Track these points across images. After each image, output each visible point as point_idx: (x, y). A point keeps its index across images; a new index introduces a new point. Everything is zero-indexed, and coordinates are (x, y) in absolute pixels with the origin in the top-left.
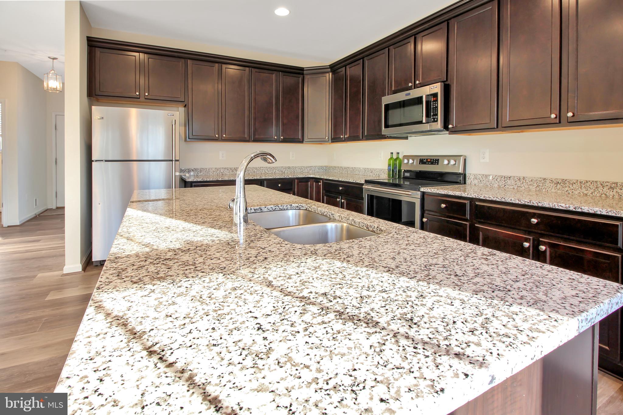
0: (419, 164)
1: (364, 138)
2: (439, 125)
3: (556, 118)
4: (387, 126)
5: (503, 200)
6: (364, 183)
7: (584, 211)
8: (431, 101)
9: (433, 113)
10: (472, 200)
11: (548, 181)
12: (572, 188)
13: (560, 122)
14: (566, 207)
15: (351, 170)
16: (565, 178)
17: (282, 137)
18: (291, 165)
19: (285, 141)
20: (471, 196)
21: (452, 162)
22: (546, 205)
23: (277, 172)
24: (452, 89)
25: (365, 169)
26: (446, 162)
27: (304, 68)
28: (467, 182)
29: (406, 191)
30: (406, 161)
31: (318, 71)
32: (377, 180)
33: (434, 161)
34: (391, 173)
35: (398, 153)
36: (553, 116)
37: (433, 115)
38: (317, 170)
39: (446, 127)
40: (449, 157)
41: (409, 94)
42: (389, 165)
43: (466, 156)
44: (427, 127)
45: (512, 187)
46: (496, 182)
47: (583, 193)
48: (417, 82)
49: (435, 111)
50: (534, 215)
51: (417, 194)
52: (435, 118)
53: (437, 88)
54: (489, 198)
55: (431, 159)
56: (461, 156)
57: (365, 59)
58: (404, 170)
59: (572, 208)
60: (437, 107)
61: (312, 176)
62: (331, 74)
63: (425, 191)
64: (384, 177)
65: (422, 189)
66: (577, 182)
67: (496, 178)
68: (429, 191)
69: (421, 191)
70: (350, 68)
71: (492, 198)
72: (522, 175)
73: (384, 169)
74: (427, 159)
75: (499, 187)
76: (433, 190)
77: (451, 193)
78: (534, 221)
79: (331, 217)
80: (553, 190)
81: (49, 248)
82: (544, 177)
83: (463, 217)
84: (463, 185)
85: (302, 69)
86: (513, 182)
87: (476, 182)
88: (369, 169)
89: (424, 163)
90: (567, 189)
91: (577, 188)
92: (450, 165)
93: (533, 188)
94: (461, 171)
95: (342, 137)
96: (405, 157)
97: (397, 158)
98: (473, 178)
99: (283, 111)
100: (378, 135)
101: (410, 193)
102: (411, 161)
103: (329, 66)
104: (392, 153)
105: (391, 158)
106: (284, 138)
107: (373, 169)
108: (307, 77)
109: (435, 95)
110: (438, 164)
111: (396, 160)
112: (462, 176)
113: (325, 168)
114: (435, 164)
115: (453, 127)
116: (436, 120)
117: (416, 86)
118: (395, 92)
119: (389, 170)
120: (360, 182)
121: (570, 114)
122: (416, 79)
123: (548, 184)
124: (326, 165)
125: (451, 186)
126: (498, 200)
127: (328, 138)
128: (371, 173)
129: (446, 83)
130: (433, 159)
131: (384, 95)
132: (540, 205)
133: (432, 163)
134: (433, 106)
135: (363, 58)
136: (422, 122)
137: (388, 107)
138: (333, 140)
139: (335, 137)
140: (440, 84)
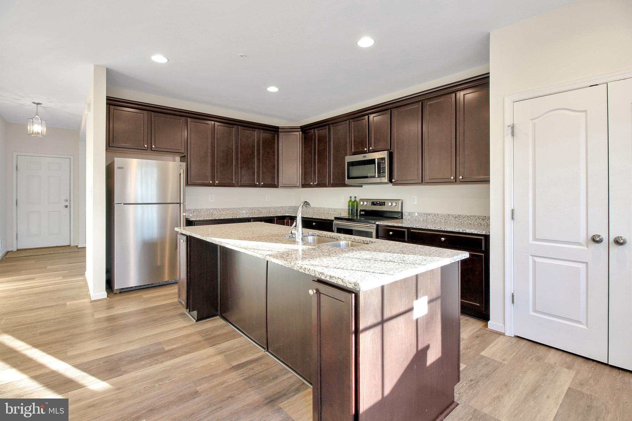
0: (372, 205)
1: (330, 185)
2: (386, 180)
3: (454, 179)
4: (349, 178)
5: (426, 228)
6: (334, 219)
7: (467, 232)
8: (380, 163)
9: (382, 171)
10: (408, 229)
11: (451, 216)
12: (464, 220)
13: (456, 181)
14: (458, 231)
15: (317, 209)
16: (460, 214)
17: (262, 183)
18: (267, 206)
19: (265, 186)
20: (408, 226)
21: (394, 204)
22: (449, 230)
23: (256, 211)
24: (394, 155)
25: (329, 209)
26: (390, 204)
27: (279, 127)
28: (403, 218)
29: (366, 225)
30: (362, 203)
31: (291, 130)
32: (344, 217)
33: (382, 203)
34: (351, 212)
35: (355, 197)
36: (452, 178)
37: (382, 173)
38: (287, 209)
39: (390, 181)
40: (392, 200)
41: (365, 157)
42: (349, 206)
43: (402, 200)
44: (378, 180)
45: (431, 220)
46: (422, 217)
47: (469, 223)
48: (371, 148)
49: (384, 170)
50: (443, 236)
51: (373, 226)
54: (419, 227)
55: (380, 202)
56: (400, 200)
57: (330, 125)
58: (360, 210)
59: (461, 231)
60: (385, 167)
61: (288, 215)
62: (301, 133)
63: (379, 224)
64: (345, 215)
65: (377, 223)
66: (466, 217)
67: (421, 215)
68: (382, 224)
69: (376, 224)
70: (318, 131)
71: (420, 227)
72: (436, 212)
73: (345, 209)
74: (377, 202)
75: (423, 221)
76: (384, 223)
77: (396, 225)
78: (443, 239)
79: (338, 238)
80: (454, 222)
81: (52, 283)
82: (449, 214)
83: (404, 240)
84: (401, 220)
85: (278, 128)
86: (431, 217)
87: (409, 217)
88: (333, 209)
89: (375, 205)
90: (461, 221)
91: (466, 220)
92: (392, 206)
93: (443, 221)
94: (399, 210)
95: (311, 183)
96: (361, 200)
97: (355, 201)
98: (407, 215)
99: (262, 162)
100: (342, 184)
101: (369, 226)
102: (365, 203)
103: (300, 127)
104: (351, 197)
105: (350, 201)
106: (264, 184)
107: (335, 209)
108: (281, 135)
109: (383, 159)
110: (384, 206)
111: (354, 202)
112: (400, 213)
113: (293, 208)
114: (382, 206)
115: (395, 181)
116: (384, 176)
117: (370, 152)
118: (355, 154)
119: (349, 210)
120: (330, 219)
121: (461, 177)
122: (369, 146)
123: (451, 218)
124: (294, 205)
125: (394, 220)
126: (423, 228)
127: (299, 184)
128: (334, 212)
129: (390, 151)
130: (381, 202)
131: (346, 155)
132: (446, 230)
133: (380, 205)
134: (382, 166)
135: (329, 125)
136: (376, 177)
137: (349, 164)
138: (303, 186)
139: (305, 182)
140: (387, 152)
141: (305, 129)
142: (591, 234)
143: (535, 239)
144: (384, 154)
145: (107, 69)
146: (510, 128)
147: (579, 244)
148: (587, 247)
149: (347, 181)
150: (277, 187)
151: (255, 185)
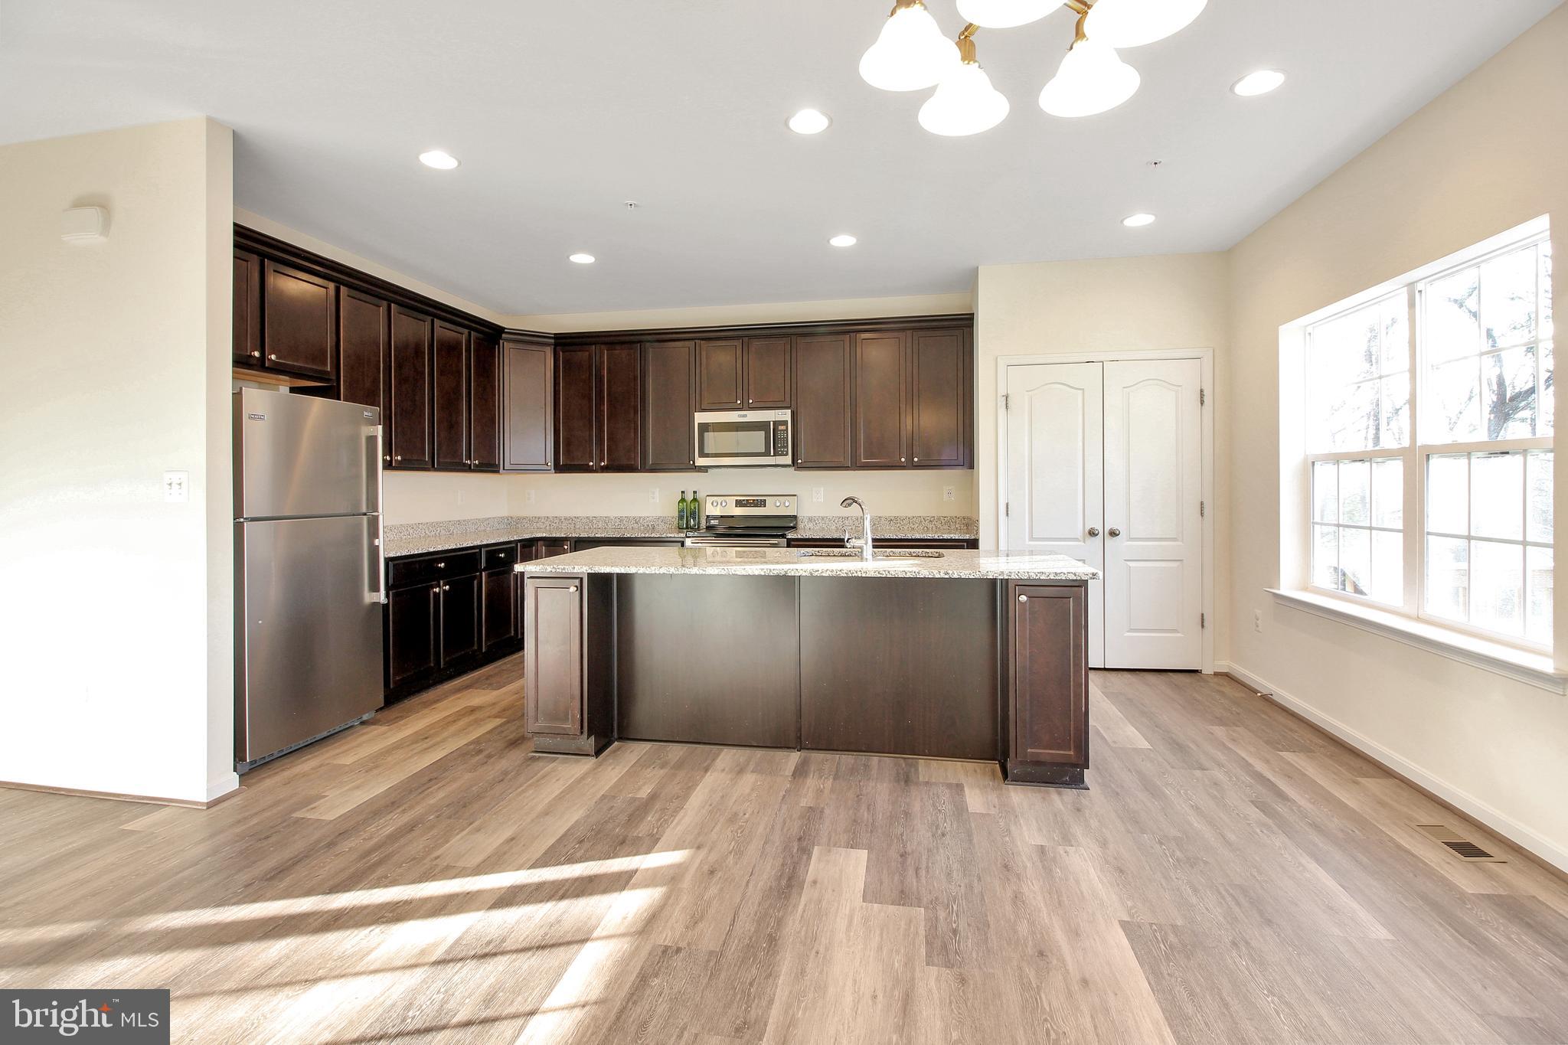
0: (736, 506)
1: (642, 469)
2: (787, 460)
3: (905, 461)
4: (702, 455)
8: (778, 430)
9: (782, 444)
13: (907, 465)
17: (476, 462)
21: (785, 503)
24: (799, 418)
25: (621, 519)
26: (777, 503)
27: (501, 327)
28: (799, 526)
31: (530, 340)
33: (759, 503)
34: (684, 522)
35: (695, 492)
36: (902, 460)
37: (781, 447)
39: (794, 462)
41: (745, 416)
42: (680, 510)
44: (770, 460)
48: (750, 401)
49: (784, 442)
52: (784, 451)
55: (754, 500)
56: (795, 495)
57: (646, 345)
58: (706, 516)
60: (787, 438)
62: (556, 349)
67: (834, 519)
69: (788, 539)
70: (608, 350)
74: (748, 500)
75: (837, 529)
85: (499, 329)
88: (631, 518)
89: (741, 505)
92: (777, 506)
94: (795, 513)
95: (588, 464)
98: (806, 521)
99: (475, 410)
102: (723, 503)
103: (555, 334)
104: (685, 493)
105: (683, 500)
107: (640, 518)
108: (509, 347)
109: (784, 423)
110: (763, 507)
111: (692, 501)
114: (758, 506)
115: (801, 462)
116: (785, 453)
117: (748, 406)
118: (710, 407)
119: (680, 517)
121: (915, 459)
129: (797, 409)
130: (759, 500)
133: (753, 505)
134: (781, 436)
135: (640, 342)
136: (767, 454)
137: (705, 428)
138: (559, 468)
139: (568, 461)
140: (789, 412)
141: (567, 344)
142: (1088, 528)
143: (1032, 538)
144: (786, 415)
146: (1005, 398)
147: (1076, 539)
148: (1084, 542)
149: (700, 462)
150: (497, 472)
151: (465, 465)
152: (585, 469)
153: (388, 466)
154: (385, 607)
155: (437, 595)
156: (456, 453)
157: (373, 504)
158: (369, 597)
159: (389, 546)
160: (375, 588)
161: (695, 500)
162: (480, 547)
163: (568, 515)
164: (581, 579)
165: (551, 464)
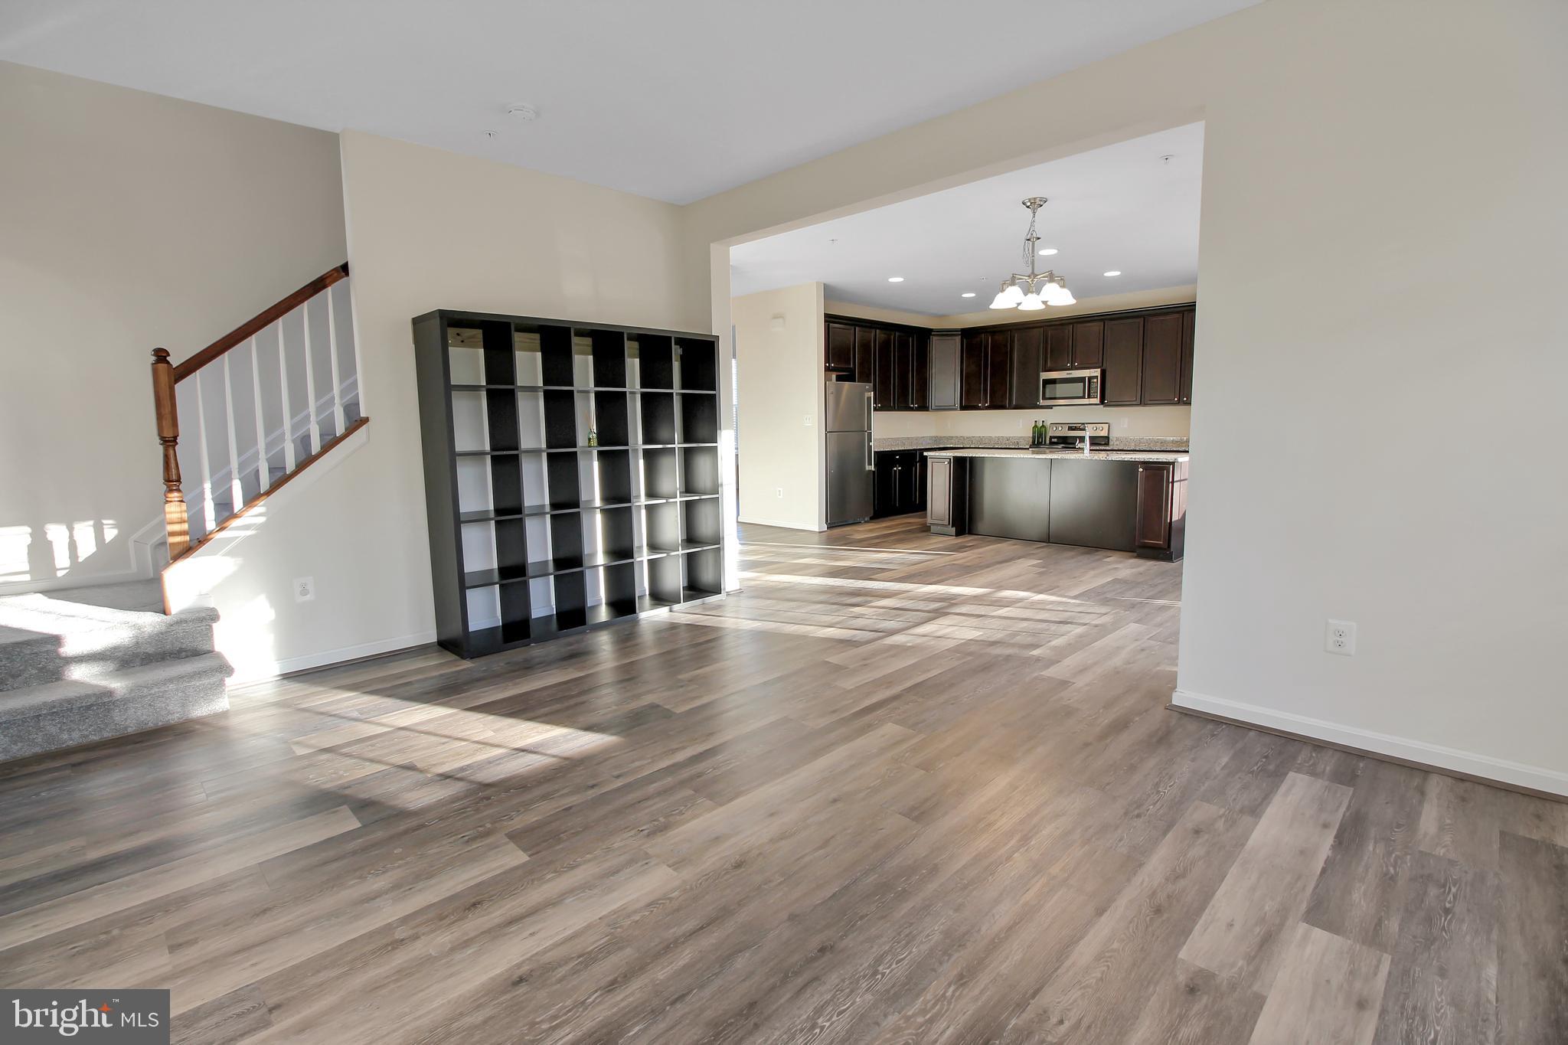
0: (1067, 430)
1: (1009, 408)
2: (1097, 401)
3: (1177, 400)
4: (1044, 398)
8: (1090, 381)
13: (1179, 403)
17: (916, 405)
21: (1100, 428)
24: (1108, 373)
25: (999, 438)
27: (933, 329)
28: (1110, 443)
30: (1052, 429)
31: (947, 333)
34: (1037, 440)
35: (1043, 422)
36: (1175, 399)
37: (1093, 393)
39: (1102, 402)
41: (1071, 374)
42: (1034, 433)
43: (1111, 424)
44: (1086, 401)
46: (1133, 442)
48: (1075, 364)
49: (1095, 390)
52: (1095, 395)
53: (1097, 372)
56: (1108, 423)
57: (1014, 331)
58: (1051, 436)
60: (1096, 386)
62: (959, 337)
70: (991, 336)
74: (1077, 427)
85: (931, 330)
86: (1145, 441)
87: (1118, 442)
89: (1072, 430)
93: (1158, 444)
94: (1105, 435)
95: (980, 405)
96: (1051, 423)
98: (1114, 440)
102: (1058, 429)
103: (958, 330)
104: (1037, 421)
105: (1036, 426)
106: (918, 406)
107: (1009, 437)
108: (934, 339)
109: (1095, 377)
112: (1106, 439)
115: (1107, 402)
117: (1074, 368)
118: (1053, 369)
122: (1074, 362)
123: (1168, 441)
128: (1006, 441)
129: (1104, 368)
131: (1039, 371)
134: (1093, 385)
135: (1010, 330)
136: (1084, 397)
137: (1047, 382)
138: (963, 408)
139: (968, 404)
140: (1099, 370)
141: (968, 334)
145: (824, 284)
149: (1042, 402)
150: (928, 410)
151: (910, 407)
152: (976, 408)
153: (875, 409)
154: (874, 472)
155: (895, 471)
156: (906, 402)
157: (869, 428)
158: (868, 468)
159: (875, 447)
160: (870, 464)
161: (1043, 426)
162: (916, 450)
163: (969, 435)
164: (950, 459)
165: (958, 405)
